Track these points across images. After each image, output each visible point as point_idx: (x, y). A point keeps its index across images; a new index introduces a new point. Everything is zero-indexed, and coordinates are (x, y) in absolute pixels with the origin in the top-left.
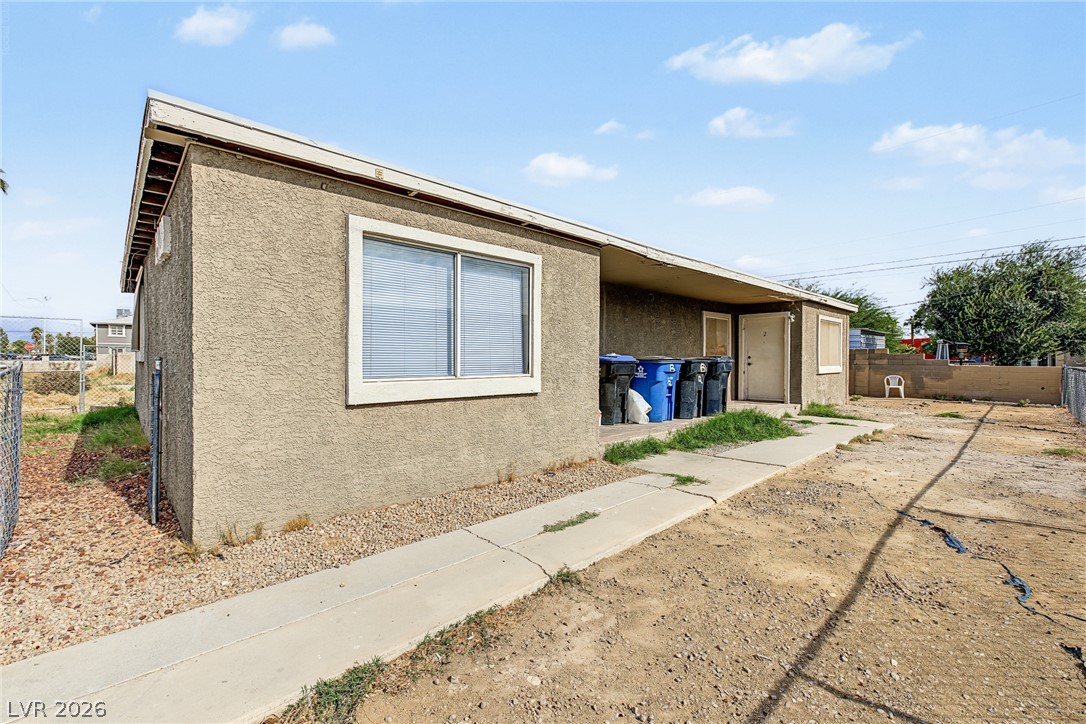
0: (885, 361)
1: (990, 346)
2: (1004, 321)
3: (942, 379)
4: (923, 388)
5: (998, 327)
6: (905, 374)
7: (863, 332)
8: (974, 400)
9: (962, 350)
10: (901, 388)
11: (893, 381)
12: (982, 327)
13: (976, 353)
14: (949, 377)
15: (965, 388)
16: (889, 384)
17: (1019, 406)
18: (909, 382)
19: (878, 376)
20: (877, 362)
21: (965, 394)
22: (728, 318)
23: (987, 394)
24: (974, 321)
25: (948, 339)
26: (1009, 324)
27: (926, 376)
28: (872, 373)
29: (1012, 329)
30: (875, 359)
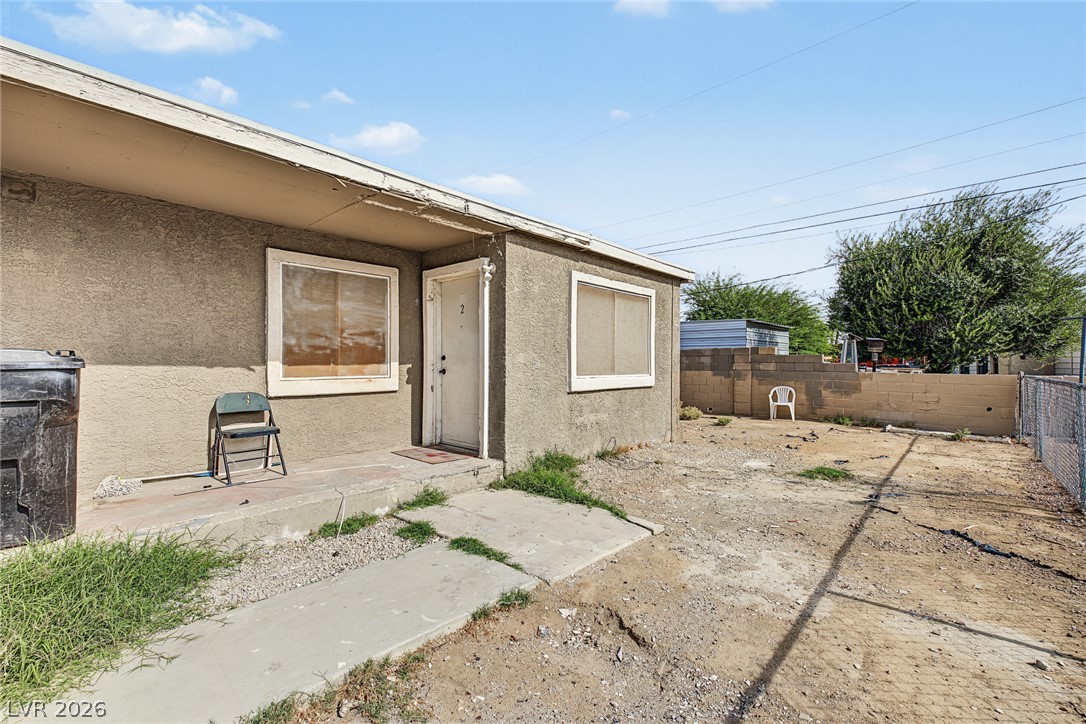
0: (771, 367)
1: (914, 343)
2: (931, 305)
3: (847, 393)
4: (821, 405)
5: (924, 313)
6: (798, 385)
7: (750, 324)
8: (889, 427)
9: (875, 350)
10: (792, 406)
11: (783, 396)
12: (902, 315)
13: (894, 355)
14: (857, 389)
15: (878, 407)
16: (775, 399)
17: (953, 439)
18: (803, 397)
19: (763, 388)
20: (761, 367)
21: (878, 416)
22: (391, 275)
23: (907, 417)
24: (892, 306)
25: (858, 334)
26: (940, 310)
27: (825, 388)
28: (756, 382)
29: (944, 315)
30: (760, 362)
